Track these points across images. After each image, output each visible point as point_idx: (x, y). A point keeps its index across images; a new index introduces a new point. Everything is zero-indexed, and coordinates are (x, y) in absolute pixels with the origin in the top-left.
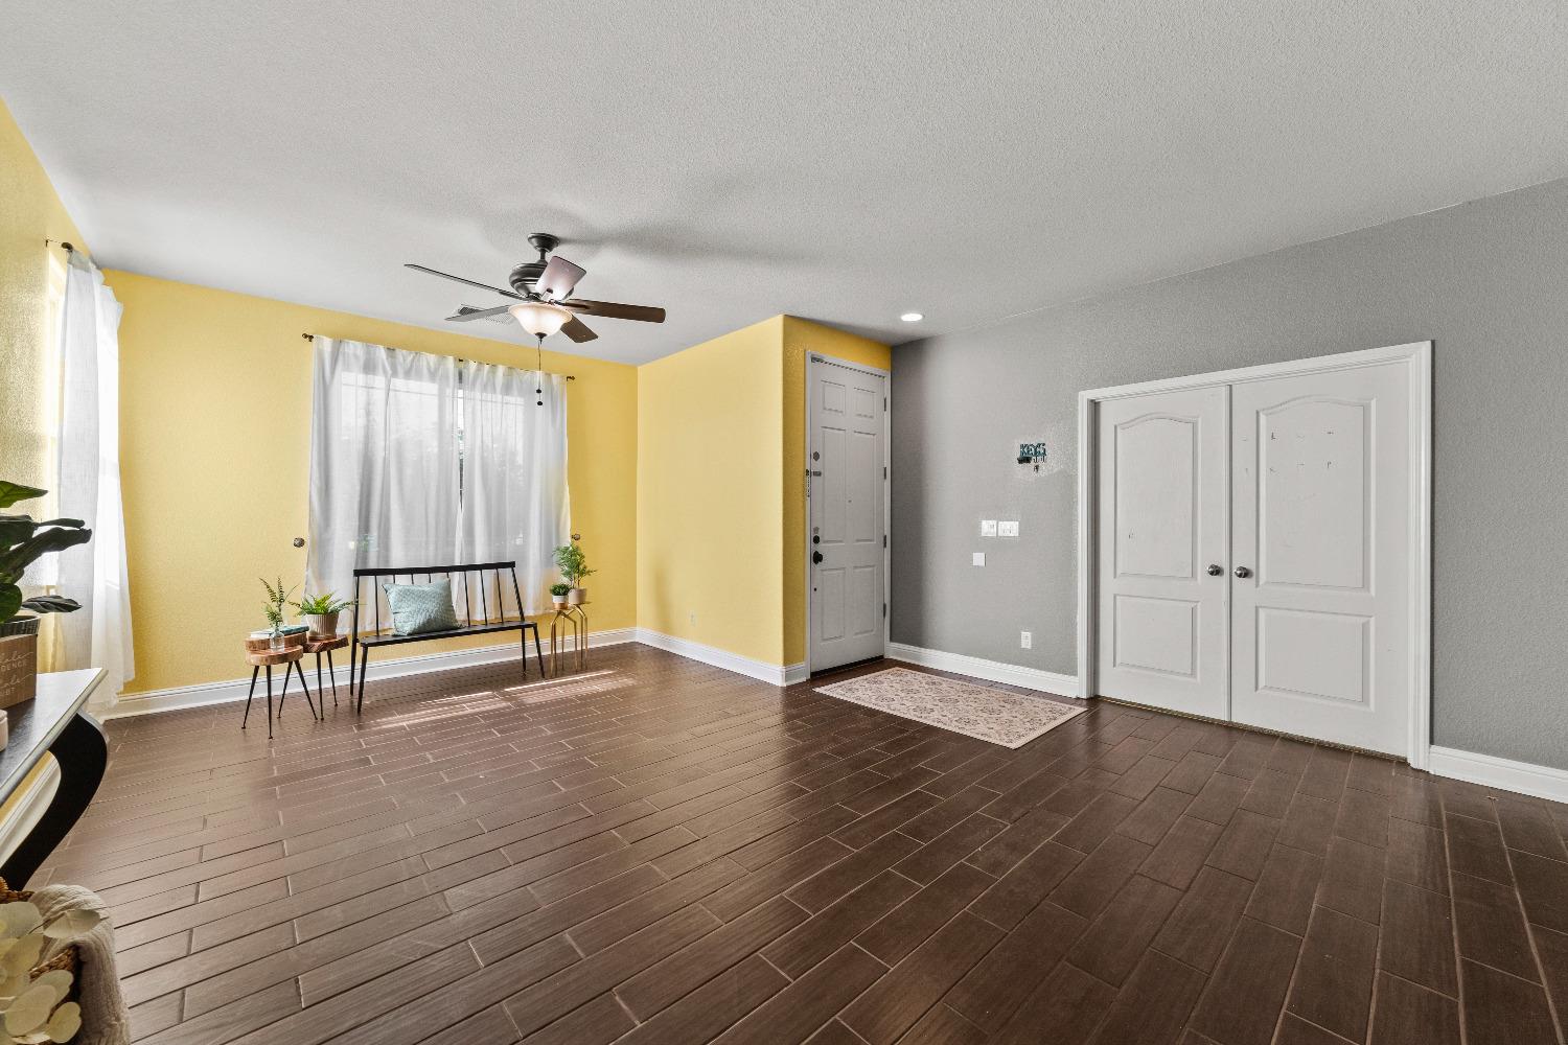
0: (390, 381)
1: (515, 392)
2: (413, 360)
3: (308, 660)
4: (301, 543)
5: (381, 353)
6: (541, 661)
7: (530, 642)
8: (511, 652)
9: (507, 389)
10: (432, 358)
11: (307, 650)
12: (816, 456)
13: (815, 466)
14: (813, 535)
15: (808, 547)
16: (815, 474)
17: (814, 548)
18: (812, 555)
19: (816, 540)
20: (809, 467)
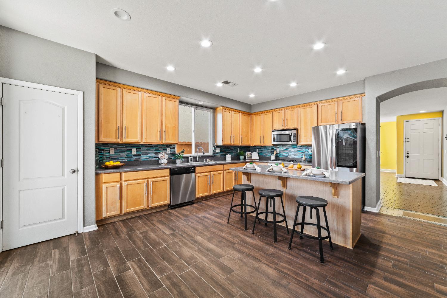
12: (408, 138)
13: (407, 140)
14: (407, 153)
15: (405, 155)
16: (407, 142)
17: (407, 155)
18: (406, 156)
19: (408, 153)
20: (405, 140)
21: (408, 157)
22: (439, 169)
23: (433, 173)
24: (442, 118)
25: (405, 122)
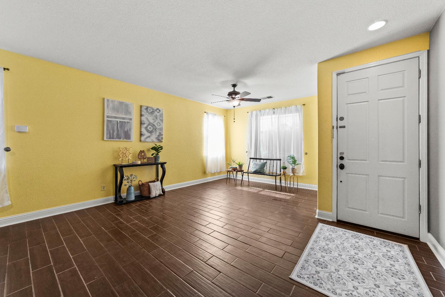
0: (260, 118)
1: (287, 113)
2: (264, 112)
3: (235, 173)
4: (247, 152)
5: (258, 112)
6: (276, 186)
7: (278, 181)
8: (272, 182)
9: (285, 113)
10: (267, 110)
11: (235, 171)
12: (342, 119)
13: (341, 123)
14: (339, 156)
15: (335, 161)
16: (340, 127)
17: (340, 162)
18: (339, 165)
19: (342, 158)
20: (335, 124)
21: (342, 167)
22: (420, 206)
23: (403, 218)
24: (428, 51)
25: (335, 75)
